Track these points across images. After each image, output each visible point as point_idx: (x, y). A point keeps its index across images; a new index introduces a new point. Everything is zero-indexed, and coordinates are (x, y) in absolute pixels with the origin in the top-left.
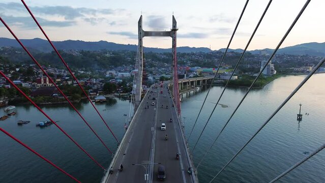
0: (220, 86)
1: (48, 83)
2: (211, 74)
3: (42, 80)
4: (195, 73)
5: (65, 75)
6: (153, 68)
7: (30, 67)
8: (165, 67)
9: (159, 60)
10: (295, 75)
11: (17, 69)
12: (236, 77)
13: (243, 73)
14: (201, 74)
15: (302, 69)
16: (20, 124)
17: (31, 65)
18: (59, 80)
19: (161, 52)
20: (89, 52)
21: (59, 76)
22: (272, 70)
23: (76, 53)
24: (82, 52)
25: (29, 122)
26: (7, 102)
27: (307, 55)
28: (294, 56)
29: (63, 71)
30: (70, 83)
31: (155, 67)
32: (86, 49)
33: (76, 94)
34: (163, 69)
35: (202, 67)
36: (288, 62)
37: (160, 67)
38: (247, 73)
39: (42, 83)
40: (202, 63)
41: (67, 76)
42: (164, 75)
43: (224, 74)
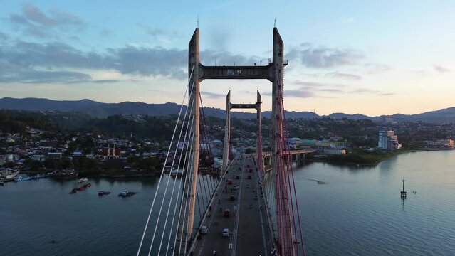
0: (321, 162)
1: (114, 155)
2: (313, 147)
3: (109, 151)
4: (291, 145)
5: (130, 146)
6: (237, 139)
7: (87, 136)
8: (253, 138)
9: (245, 128)
10: (428, 150)
11: (74, 139)
12: (344, 151)
13: (355, 147)
14: (299, 147)
15: (439, 142)
16: (101, 194)
17: (88, 134)
18: (124, 152)
19: (249, 118)
20: (154, 117)
21: (123, 148)
22: (394, 144)
23: (138, 119)
24: (146, 118)
25: (110, 193)
26: (77, 174)
27: (451, 124)
28: (431, 125)
29: (127, 141)
30: (138, 155)
31: (239, 137)
32: (150, 114)
33: (150, 166)
34: (251, 140)
35: (302, 138)
36: (423, 132)
37: (246, 137)
38: (361, 147)
39: (108, 155)
40: (303, 133)
41: (133, 148)
42: (251, 147)
43: (329, 148)
